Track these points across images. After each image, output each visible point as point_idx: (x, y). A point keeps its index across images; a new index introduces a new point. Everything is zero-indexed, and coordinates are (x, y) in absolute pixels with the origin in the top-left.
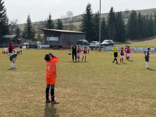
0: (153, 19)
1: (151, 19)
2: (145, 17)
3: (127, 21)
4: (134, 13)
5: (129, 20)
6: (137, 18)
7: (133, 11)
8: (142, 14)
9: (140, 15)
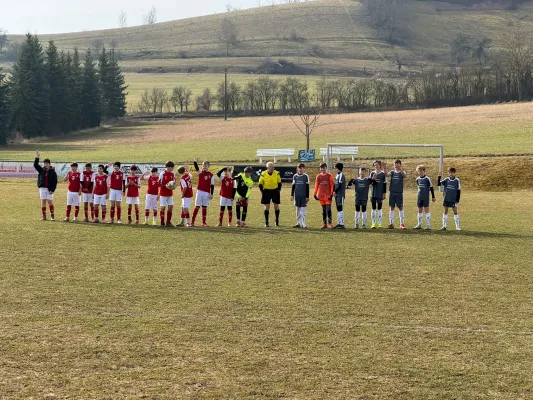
0: (96, 67)
1: (89, 65)
2: (69, 60)
3: (9, 71)
4: (31, 44)
5: (15, 68)
6: (45, 62)
7: (29, 36)
8: (59, 50)
9: (52, 52)
